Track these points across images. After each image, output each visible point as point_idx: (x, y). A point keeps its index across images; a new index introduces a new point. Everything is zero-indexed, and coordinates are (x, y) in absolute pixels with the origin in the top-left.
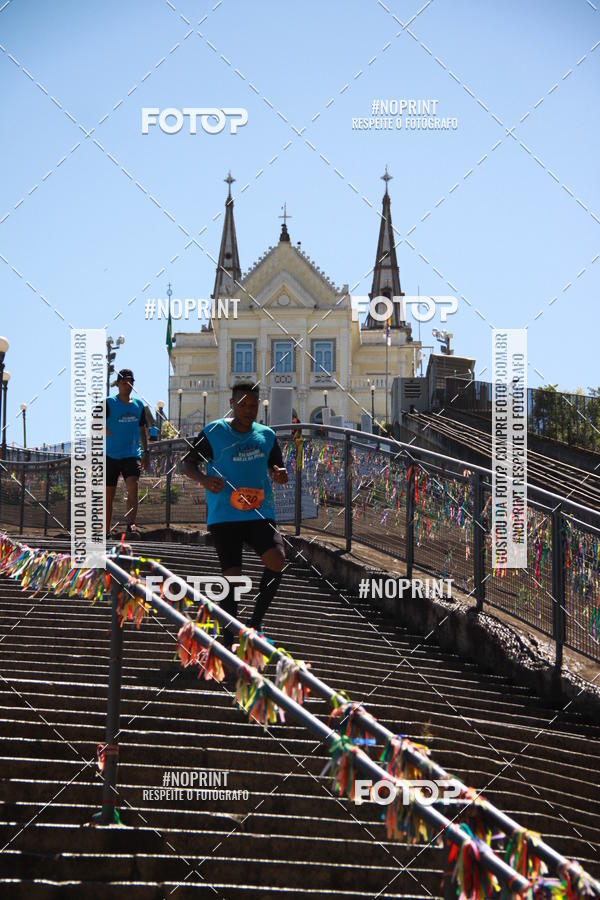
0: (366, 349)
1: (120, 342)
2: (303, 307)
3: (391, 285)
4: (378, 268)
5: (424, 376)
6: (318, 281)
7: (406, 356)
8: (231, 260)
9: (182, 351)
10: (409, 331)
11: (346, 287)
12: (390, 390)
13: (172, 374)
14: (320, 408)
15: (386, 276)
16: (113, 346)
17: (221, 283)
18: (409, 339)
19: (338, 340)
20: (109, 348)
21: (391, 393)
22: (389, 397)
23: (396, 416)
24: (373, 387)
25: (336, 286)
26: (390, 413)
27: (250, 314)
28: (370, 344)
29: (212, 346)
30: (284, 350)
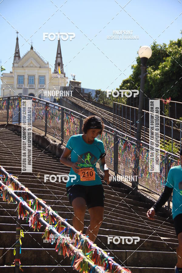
2: (37, 67)
3: (60, 62)
4: (57, 57)
5: (68, 86)
7: (64, 81)
8: (18, 54)
9: (4, 78)
10: (65, 74)
11: (48, 62)
15: (59, 59)
17: (15, 60)
19: (46, 76)
24: (55, 89)
25: (45, 62)
27: (22, 68)
28: (54, 77)
29: (12, 77)
30: (32, 78)
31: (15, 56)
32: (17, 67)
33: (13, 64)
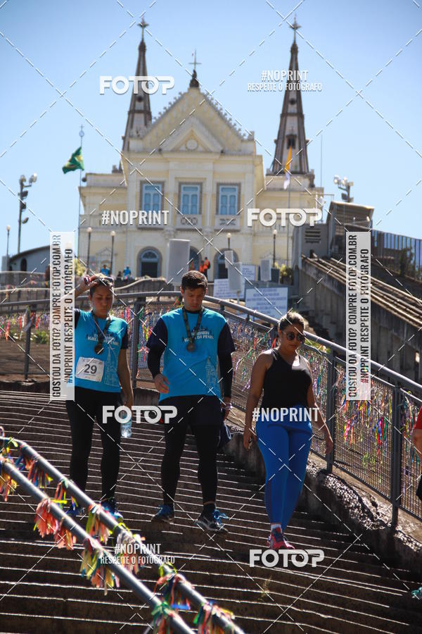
0: (269, 194)
1: (32, 180)
2: (210, 152)
3: (296, 132)
4: (284, 115)
5: (325, 222)
6: (225, 127)
7: (309, 202)
8: (142, 103)
9: (93, 190)
10: (311, 177)
11: (253, 133)
12: (291, 235)
13: (83, 212)
14: (223, 251)
15: (292, 123)
16: (25, 184)
17: (132, 127)
18: (312, 186)
19: (243, 186)
20: (22, 186)
21: (293, 238)
22: (291, 241)
23: (296, 260)
24: (275, 232)
25: (242, 133)
26: (290, 257)
27: (158, 156)
28: (274, 190)
29: (122, 187)
30: (191, 193)
31: (132, 112)
32: (139, 152)
33: (124, 138)
